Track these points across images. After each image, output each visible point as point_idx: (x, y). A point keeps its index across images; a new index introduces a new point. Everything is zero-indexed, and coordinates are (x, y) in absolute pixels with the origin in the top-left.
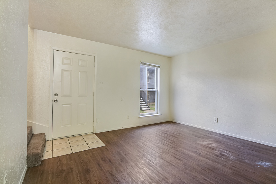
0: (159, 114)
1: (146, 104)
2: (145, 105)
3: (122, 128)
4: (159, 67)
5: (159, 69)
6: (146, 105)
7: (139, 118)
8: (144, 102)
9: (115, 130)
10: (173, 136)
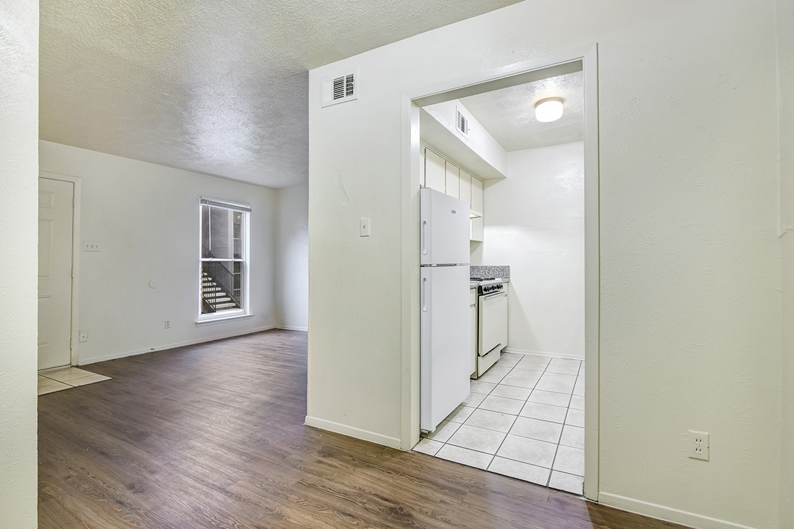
0: (248, 314)
1: (229, 299)
2: (225, 302)
3: (152, 351)
4: (249, 210)
5: (248, 214)
6: (228, 302)
7: (198, 325)
8: (224, 294)
9: (131, 355)
10: (268, 349)
